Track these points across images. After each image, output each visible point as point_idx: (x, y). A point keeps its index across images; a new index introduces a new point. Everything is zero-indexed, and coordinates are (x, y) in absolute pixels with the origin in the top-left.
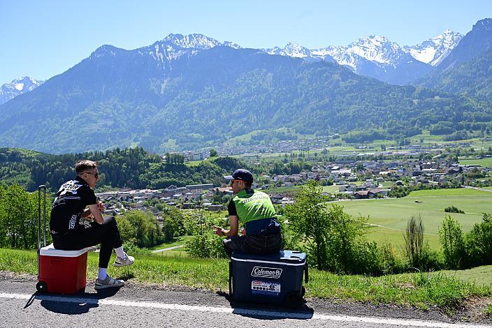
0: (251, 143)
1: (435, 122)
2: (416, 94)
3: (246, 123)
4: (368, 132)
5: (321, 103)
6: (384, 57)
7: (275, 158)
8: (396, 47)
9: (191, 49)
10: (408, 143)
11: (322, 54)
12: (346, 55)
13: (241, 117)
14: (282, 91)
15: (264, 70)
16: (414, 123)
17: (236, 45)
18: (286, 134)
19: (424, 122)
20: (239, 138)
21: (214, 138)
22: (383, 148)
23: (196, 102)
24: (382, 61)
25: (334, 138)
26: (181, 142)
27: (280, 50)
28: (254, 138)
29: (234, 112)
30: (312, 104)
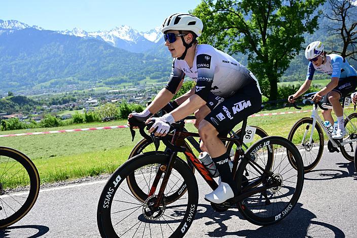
0: (50, 87)
1: (153, 73)
2: (144, 57)
3: (47, 75)
4: (118, 79)
5: (93, 63)
6: (130, 37)
7: (60, 95)
8: (136, 32)
9: (9, 29)
10: (138, 84)
11: (95, 35)
12: (109, 35)
13: (44, 71)
14: (70, 55)
15: (58, 43)
16: (142, 73)
17: (40, 28)
18: (72, 81)
19: (148, 73)
20: (43, 84)
21: (26, 84)
22: (125, 87)
23: (13, 63)
24: (129, 40)
25: (99, 82)
26: (4, 87)
27: (69, 32)
28: (52, 84)
29: (39, 69)
30: (88, 63)
